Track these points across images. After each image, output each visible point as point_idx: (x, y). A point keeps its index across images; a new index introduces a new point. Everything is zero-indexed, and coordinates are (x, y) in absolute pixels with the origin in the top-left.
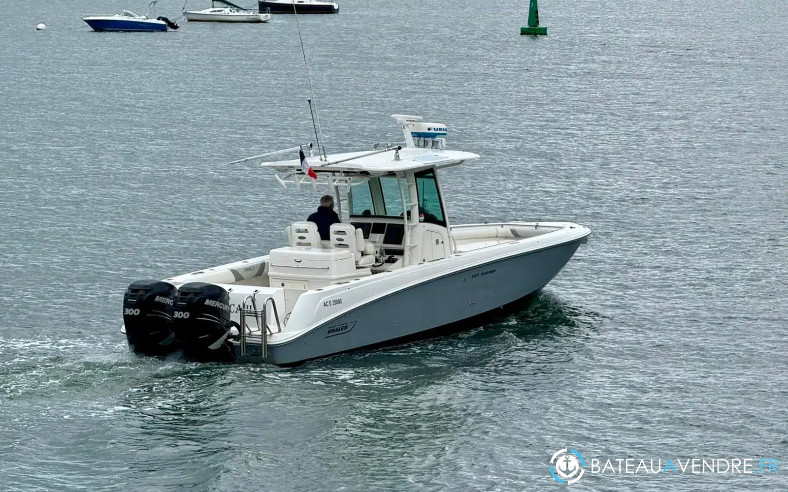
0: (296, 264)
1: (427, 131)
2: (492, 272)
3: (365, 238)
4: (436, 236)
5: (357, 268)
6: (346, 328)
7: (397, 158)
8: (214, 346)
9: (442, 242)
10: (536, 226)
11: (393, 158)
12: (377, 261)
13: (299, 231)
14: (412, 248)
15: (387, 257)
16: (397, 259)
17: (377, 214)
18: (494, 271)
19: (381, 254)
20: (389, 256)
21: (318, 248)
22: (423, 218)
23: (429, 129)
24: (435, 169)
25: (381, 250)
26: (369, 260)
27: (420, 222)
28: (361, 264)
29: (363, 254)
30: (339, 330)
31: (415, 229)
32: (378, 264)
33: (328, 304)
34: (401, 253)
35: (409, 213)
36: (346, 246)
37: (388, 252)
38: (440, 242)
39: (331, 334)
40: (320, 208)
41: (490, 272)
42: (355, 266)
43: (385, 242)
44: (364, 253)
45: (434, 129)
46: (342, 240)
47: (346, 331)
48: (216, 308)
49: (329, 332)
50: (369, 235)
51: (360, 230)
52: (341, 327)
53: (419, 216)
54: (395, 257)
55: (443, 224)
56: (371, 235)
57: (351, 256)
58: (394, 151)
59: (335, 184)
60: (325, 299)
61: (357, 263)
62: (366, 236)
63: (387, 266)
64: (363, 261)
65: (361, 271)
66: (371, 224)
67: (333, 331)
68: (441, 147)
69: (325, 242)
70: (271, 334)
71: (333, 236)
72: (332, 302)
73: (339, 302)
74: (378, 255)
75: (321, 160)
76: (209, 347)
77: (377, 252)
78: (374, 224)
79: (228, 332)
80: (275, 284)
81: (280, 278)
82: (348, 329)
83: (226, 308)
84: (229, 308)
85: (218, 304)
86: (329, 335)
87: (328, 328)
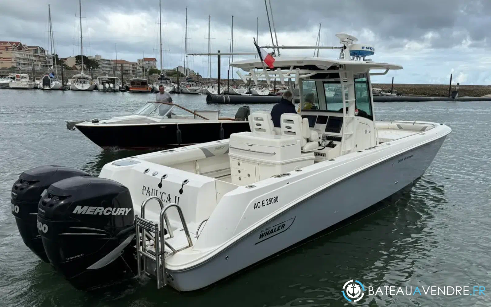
0: (248, 148)
1: (361, 49)
2: (410, 157)
3: (310, 127)
4: (365, 128)
5: (303, 152)
6: (283, 226)
9: (370, 132)
10: (414, 123)
12: (320, 145)
13: (257, 119)
14: (348, 136)
15: (328, 142)
16: (336, 145)
17: (320, 109)
19: (324, 140)
20: (329, 141)
21: (271, 134)
22: (357, 113)
23: (363, 48)
25: (323, 137)
26: (314, 145)
27: (355, 115)
28: (305, 149)
29: (308, 140)
30: (275, 231)
32: (321, 148)
33: (261, 204)
34: (339, 139)
35: (347, 109)
36: (294, 133)
37: (329, 138)
38: (368, 132)
39: (264, 238)
42: (300, 151)
43: (327, 130)
44: (310, 140)
45: (367, 48)
46: (290, 128)
47: (283, 230)
49: (262, 236)
50: (314, 124)
51: (306, 119)
52: (277, 227)
53: (355, 111)
54: (335, 142)
55: (371, 118)
56: (316, 124)
57: (297, 142)
60: (256, 199)
61: (302, 148)
62: (312, 125)
63: (327, 150)
64: (308, 147)
65: (305, 156)
66: (316, 116)
67: (267, 233)
69: (277, 129)
71: (283, 124)
72: (266, 202)
73: (275, 200)
74: (321, 140)
77: (320, 138)
78: (319, 116)
79: (128, 240)
80: (233, 163)
81: (235, 158)
82: (286, 227)
83: (121, 211)
84: (128, 211)
85: (101, 210)
86: (262, 239)
87: (259, 233)
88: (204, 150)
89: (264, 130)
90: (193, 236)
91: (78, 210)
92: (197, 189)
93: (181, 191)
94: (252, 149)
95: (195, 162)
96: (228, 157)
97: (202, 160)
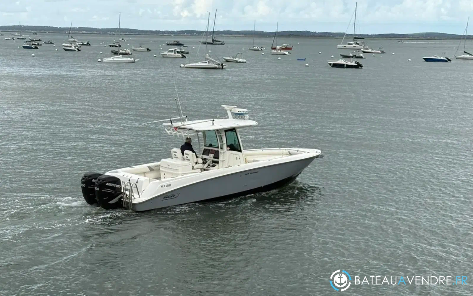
0: (167, 166)
1: (237, 112)
2: (256, 172)
4: (236, 156)
5: (193, 169)
6: (174, 196)
7: (213, 124)
8: (111, 202)
10: (298, 151)
11: (211, 124)
12: (209, 165)
13: (175, 152)
14: (223, 161)
16: (216, 166)
18: (258, 172)
20: (213, 164)
22: (229, 149)
23: (238, 112)
24: (236, 129)
26: (200, 166)
27: (227, 150)
29: (196, 163)
30: (170, 197)
31: (225, 153)
32: (209, 167)
33: (164, 186)
34: (218, 162)
36: (189, 160)
37: (213, 162)
38: (238, 158)
39: (166, 199)
40: (186, 143)
41: (255, 172)
43: (214, 158)
46: (188, 157)
48: (112, 186)
49: (164, 198)
53: (227, 148)
54: (215, 164)
55: (240, 151)
56: (210, 154)
57: (190, 164)
58: (212, 122)
59: (185, 134)
60: (162, 184)
61: (193, 167)
63: (211, 168)
64: (196, 166)
66: (210, 150)
67: (167, 197)
68: (246, 119)
70: (135, 198)
72: (166, 186)
73: (169, 185)
75: (182, 124)
76: (109, 203)
78: (212, 150)
79: (120, 196)
80: (162, 174)
81: (163, 171)
82: (175, 197)
83: (118, 186)
84: (120, 186)
85: (113, 185)
86: (164, 199)
87: (163, 197)
88: (149, 167)
89: (178, 158)
90: (140, 194)
91: (107, 184)
92: (143, 181)
93: (137, 182)
94: (170, 167)
95: (144, 173)
96: (160, 171)
97: (148, 172)
